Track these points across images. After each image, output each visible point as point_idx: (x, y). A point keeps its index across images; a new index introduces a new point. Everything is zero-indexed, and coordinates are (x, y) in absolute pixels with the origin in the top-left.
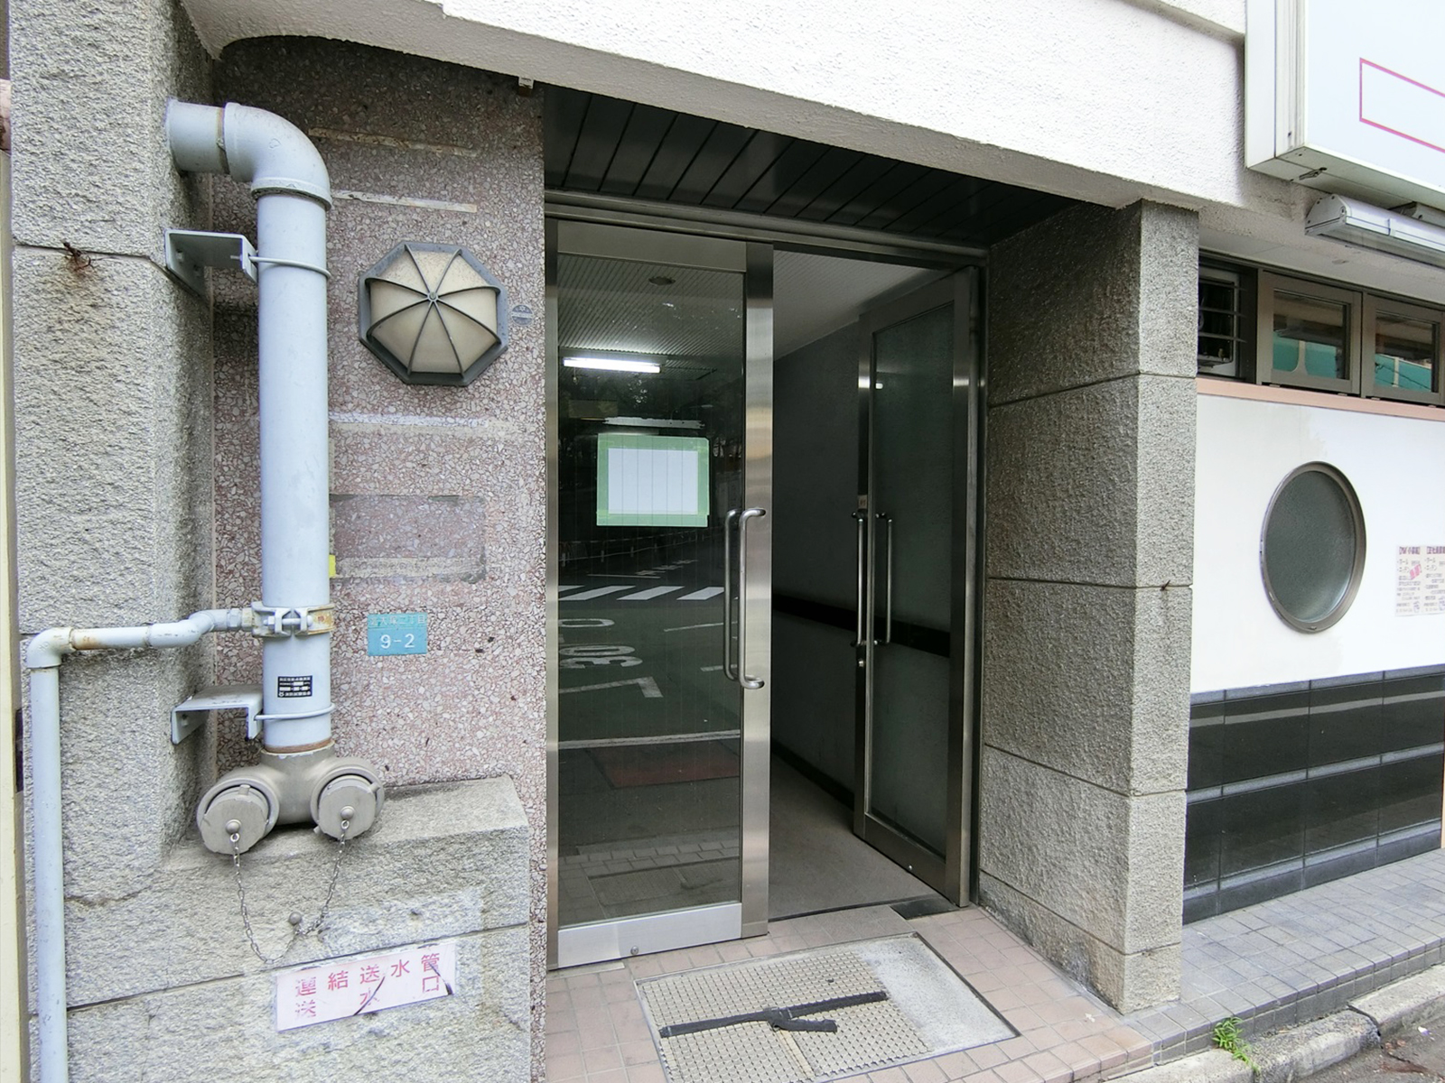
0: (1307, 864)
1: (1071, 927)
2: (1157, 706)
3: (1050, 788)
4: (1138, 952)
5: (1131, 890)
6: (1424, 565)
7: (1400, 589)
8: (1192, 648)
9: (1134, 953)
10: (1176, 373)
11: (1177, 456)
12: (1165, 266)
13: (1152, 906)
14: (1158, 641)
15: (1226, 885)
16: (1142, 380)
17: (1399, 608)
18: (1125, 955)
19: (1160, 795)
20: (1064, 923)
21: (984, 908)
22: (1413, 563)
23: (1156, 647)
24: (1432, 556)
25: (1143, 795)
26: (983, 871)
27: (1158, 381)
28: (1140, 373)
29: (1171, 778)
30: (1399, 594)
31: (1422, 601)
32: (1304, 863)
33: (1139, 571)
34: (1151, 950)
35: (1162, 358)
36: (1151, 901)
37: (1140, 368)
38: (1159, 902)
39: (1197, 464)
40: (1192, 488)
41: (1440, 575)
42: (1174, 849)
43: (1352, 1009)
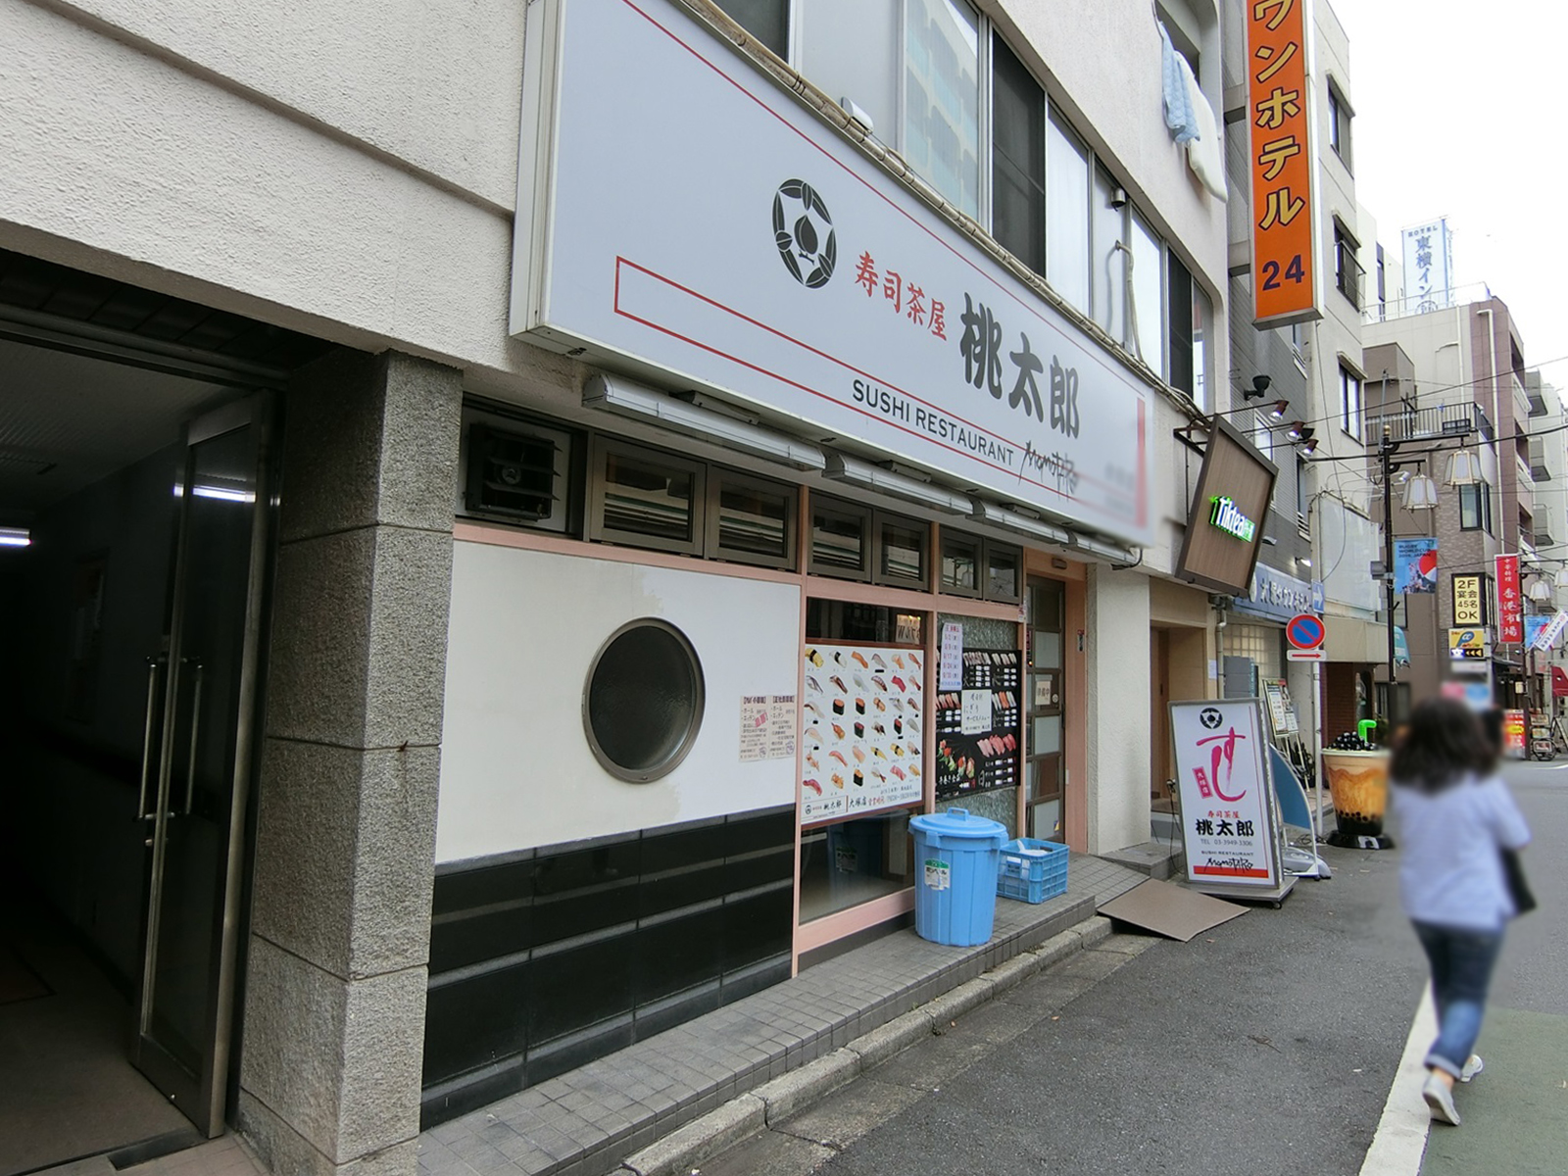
0: (638, 1017)
1: (302, 1142)
2: (389, 877)
3: (296, 979)
4: (356, 1159)
5: (346, 1087)
6: (770, 714)
7: (745, 737)
8: (439, 811)
9: (350, 1161)
10: (426, 527)
11: (425, 611)
12: (416, 419)
13: (377, 1102)
14: (392, 805)
15: (533, 1055)
16: (380, 532)
17: (744, 754)
18: (337, 1165)
19: (390, 975)
20: (298, 1138)
21: (241, 1134)
22: (759, 712)
23: (390, 812)
24: (778, 705)
25: (367, 977)
26: (243, 1089)
27: (403, 534)
28: (378, 524)
29: (408, 954)
30: (744, 742)
31: (768, 747)
32: (634, 1016)
33: (369, 730)
34: (375, 1152)
35: (409, 510)
36: (375, 1096)
37: (378, 518)
38: (388, 1095)
39: (450, 620)
40: (444, 645)
41: (787, 722)
42: (409, 1032)
43: (626, 1167)
